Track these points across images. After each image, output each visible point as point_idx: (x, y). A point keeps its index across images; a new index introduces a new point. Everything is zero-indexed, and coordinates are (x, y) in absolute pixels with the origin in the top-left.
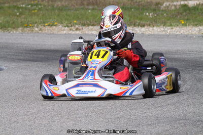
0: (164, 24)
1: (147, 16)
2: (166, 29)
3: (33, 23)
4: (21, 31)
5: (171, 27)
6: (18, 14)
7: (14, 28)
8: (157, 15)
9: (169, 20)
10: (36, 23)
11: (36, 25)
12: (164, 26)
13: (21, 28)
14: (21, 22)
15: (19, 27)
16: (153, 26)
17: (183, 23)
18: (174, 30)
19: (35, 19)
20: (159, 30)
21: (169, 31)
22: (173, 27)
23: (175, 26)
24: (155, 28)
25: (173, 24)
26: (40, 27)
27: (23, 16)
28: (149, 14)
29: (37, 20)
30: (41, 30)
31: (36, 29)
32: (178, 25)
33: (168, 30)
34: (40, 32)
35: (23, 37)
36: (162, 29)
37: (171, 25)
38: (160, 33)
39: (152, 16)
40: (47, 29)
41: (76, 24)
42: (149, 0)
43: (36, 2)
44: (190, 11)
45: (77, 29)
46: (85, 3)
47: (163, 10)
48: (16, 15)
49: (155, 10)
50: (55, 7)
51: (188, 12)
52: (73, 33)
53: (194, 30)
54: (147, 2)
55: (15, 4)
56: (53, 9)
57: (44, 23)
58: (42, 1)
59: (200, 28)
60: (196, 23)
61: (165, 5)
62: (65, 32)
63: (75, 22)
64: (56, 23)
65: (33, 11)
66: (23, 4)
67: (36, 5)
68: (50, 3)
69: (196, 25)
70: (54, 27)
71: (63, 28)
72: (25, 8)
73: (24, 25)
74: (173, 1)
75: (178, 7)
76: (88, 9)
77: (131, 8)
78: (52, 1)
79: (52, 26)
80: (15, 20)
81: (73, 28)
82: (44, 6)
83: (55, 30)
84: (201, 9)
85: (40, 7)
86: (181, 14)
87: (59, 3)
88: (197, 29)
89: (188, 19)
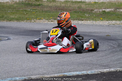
0: (93, 19)
4: (25, 22)
7: (22, 20)
8: (90, 15)
9: (95, 18)
10: (33, 18)
11: (33, 19)
12: (93, 20)
13: (26, 20)
15: (24, 20)
17: (101, 19)
18: (97, 22)
19: (33, 16)
20: (90, 22)
23: (97, 20)
24: (88, 21)
25: (97, 19)
26: (35, 20)
27: (27, 15)
28: (87, 15)
30: (35, 21)
31: (33, 21)
32: (99, 20)
33: (94, 22)
35: (25, 24)
36: (92, 22)
37: (96, 20)
38: (90, 24)
40: (38, 21)
41: (51, 19)
42: (88, 8)
43: (35, 8)
44: (106, 14)
45: (52, 21)
46: (58, 9)
47: (93, 13)
48: (24, 14)
49: (90, 13)
50: (43, 11)
51: (105, 14)
52: (50, 23)
53: (106, 23)
54: (87, 9)
55: (25, 9)
56: (42, 12)
57: (37, 18)
58: (38, 8)
59: (109, 22)
60: (108, 19)
61: (95, 11)
62: (46, 22)
63: (51, 18)
64: (42, 18)
65: (33, 13)
66: (29, 9)
67: (35, 10)
68: (42, 9)
69: (107, 20)
70: (41, 20)
71: (45, 21)
72: (29, 11)
73: (27, 19)
74: (99, 9)
75: (101, 12)
76: (58, 12)
77: (79, 12)
78: (42, 8)
79: (40, 19)
80: (23, 16)
81: (50, 20)
82: (38, 10)
83: (41, 21)
84: (111, 13)
85: (36, 11)
86: (102, 15)
87: (46, 9)
88: (107, 22)
89: (104, 18)
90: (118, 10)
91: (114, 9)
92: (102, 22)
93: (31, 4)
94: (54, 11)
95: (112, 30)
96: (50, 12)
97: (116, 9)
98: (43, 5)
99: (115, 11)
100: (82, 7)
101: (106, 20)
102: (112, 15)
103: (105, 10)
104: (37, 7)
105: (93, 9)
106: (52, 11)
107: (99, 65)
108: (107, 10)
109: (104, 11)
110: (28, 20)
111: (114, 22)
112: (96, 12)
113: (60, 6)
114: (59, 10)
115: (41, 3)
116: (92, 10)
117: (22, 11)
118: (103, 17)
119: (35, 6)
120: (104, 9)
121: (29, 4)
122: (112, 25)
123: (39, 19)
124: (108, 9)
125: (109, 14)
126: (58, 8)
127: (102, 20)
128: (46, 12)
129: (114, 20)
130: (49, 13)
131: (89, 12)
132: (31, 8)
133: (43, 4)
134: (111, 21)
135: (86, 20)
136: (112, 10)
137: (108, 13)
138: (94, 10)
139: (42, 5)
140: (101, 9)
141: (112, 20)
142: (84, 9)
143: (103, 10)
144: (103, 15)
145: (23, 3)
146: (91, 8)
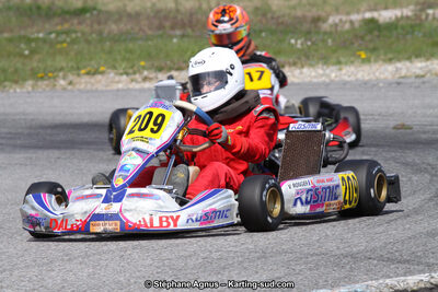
0: (325, 60)
1: (292, 45)
2: (328, 71)
3: (56, 70)
4: (30, 89)
5: (338, 67)
6: (27, 52)
7: (16, 82)
8: (313, 43)
9: (335, 51)
10: (62, 69)
11: (61, 74)
12: (325, 64)
13: (30, 82)
14: (32, 69)
15: (25, 80)
16: (303, 67)
17: (363, 56)
18: (344, 71)
19: (60, 61)
20: (313, 74)
21: (333, 75)
22: (343, 66)
23: (346, 64)
24: (305, 70)
25: (342, 60)
26: (71, 77)
27: (37, 57)
28: (296, 40)
29: (64, 65)
30: (70, 83)
31: (62, 82)
32: (352, 62)
34: (70, 87)
35: (29, 100)
36: (321, 72)
37: (339, 63)
38: (315, 80)
39: (302, 44)
40: (84, 82)
41: (144, 68)
42: (299, 13)
43: (66, 26)
44: (379, 31)
45: (145, 79)
46: (167, 24)
47: (325, 33)
48: (21, 55)
49: (309, 33)
50: (105, 35)
51: (376, 33)
52: (137, 86)
53: (384, 71)
54: (296, 18)
55: (23, 33)
56: (101, 40)
57: (78, 69)
58: (80, 23)
59: (399, 65)
60: (390, 56)
61: (331, 20)
62: (120, 86)
63: (142, 63)
64: (102, 69)
65: (59, 46)
66: (39, 32)
67: (67, 33)
68: (96, 26)
69: (390, 60)
70: (99, 77)
71: (117, 78)
72: (44, 41)
73: (37, 76)
74: (348, 14)
75: (357, 25)
76: (171, 37)
77: (261, 31)
78: (99, 23)
79: (94, 74)
80: (19, 65)
81: (137, 76)
82: (83, 34)
83: (100, 82)
84: (403, 28)
85: (74, 36)
86: (362, 38)
87: (114, 27)
88: (390, 68)
89: (374, 50)
90: (430, 11)
91: (412, 7)
92: (366, 68)
93: (50, 8)
94: (150, 32)
95: (416, 102)
96: (134, 39)
97: (422, 10)
98: (100, 12)
99: (417, 17)
100: (274, 8)
101: (384, 61)
102: (409, 37)
103: (375, 15)
104: (75, 21)
105: (323, 14)
106: (144, 31)
107: (381, 258)
108: (386, 16)
109: (372, 21)
110: (42, 78)
111: (418, 66)
112: (336, 25)
113: (178, 11)
114: (173, 28)
115: (90, 3)
116: (317, 20)
117: (10, 40)
118: (371, 46)
119: (67, 17)
120: (371, 10)
121: (39, 8)
122: (413, 80)
123: (88, 73)
124: (386, 8)
125: (395, 32)
126: (166, 18)
127: (367, 61)
128: (116, 39)
129: (417, 56)
130: (131, 46)
131: (306, 26)
132: (47, 26)
133: (100, 7)
134: (408, 64)
135: (295, 64)
136: (408, 12)
137: (391, 26)
138: (325, 20)
139: (94, 9)
140: (358, 12)
141: (409, 59)
142: (284, 16)
143: (368, 15)
144: (368, 38)
145: (9, 8)
146: (314, 12)
